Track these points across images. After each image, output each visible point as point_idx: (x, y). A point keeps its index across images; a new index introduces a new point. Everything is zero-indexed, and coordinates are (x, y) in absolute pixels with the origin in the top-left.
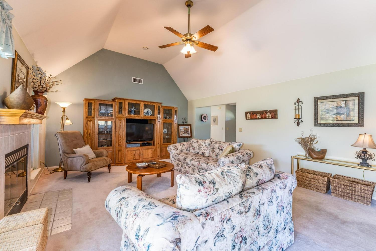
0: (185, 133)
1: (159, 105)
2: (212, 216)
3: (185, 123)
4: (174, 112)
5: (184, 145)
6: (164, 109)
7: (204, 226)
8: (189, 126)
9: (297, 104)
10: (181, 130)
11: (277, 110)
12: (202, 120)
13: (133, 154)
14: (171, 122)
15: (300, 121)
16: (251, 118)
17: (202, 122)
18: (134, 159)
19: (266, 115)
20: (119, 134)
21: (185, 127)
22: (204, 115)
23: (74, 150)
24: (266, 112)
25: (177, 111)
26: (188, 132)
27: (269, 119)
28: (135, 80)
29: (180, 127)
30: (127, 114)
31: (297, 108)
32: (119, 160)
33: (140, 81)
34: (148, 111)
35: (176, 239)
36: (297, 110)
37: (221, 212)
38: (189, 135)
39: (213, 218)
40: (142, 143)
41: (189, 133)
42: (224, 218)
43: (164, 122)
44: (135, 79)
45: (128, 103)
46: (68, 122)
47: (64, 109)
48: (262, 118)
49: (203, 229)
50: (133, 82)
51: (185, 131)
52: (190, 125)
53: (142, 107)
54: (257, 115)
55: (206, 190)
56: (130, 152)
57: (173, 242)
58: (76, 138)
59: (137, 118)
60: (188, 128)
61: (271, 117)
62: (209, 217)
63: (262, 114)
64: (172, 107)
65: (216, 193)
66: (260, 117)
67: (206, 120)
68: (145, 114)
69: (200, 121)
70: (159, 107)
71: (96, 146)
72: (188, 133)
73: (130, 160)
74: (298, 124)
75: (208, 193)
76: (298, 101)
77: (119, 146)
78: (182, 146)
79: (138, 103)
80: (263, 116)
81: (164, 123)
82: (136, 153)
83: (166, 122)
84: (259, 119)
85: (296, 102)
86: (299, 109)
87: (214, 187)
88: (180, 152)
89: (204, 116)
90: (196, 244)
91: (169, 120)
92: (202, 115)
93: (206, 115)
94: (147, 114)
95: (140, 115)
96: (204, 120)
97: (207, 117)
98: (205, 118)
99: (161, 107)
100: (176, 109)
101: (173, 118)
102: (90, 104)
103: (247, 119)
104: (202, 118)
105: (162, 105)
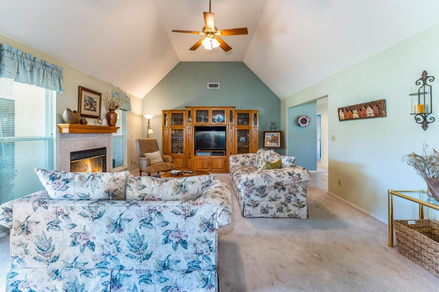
0: (272, 142)
1: (231, 110)
2: (47, 205)
3: (273, 130)
4: (252, 116)
5: (248, 157)
6: (238, 114)
7: (36, 210)
8: (279, 134)
9: (422, 82)
10: (267, 138)
11: (384, 101)
12: (299, 125)
13: (202, 163)
14: (247, 128)
15: (428, 119)
16: (345, 117)
17: (299, 128)
18: (203, 169)
19: (366, 111)
20: (189, 142)
21: (273, 135)
22: (303, 117)
23: (144, 154)
24: (366, 105)
25: (257, 115)
26: (277, 141)
27: (370, 117)
28: (211, 86)
29: (267, 134)
30: (195, 122)
31: (422, 91)
32: (189, 167)
33: (216, 86)
34: (219, 118)
35: (7, 208)
36: (422, 96)
37: (57, 205)
38: (277, 145)
39: (47, 207)
40: (212, 152)
41: (278, 143)
42: (60, 212)
43: (239, 128)
44: (210, 84)
45: (195, 111)
46: (150, 131)
47: (149, 120)
48: (360, 118)
49: (34, 212)
50: (208, 88)
51: (272, 140)
52: (281, 132)
53: (210, 113)
54: (352, 112)
55: (54, 185)
56: (198, 160)
57: (3, 209)
58: (151, 144)
59: (205, 125)
60: (277, 136)
61: (374, 114)
62: (44, 205)
63: (359, 110)
64: (249, 110)
65: (64, 190)
66: (357, 116)
67: (307, 124)
68: (215, 121)
69: (296, 126)
70: (231, 112)
71: (170, 152)
72: (276, 143)
73: (199, 169)
74: (425, 125)
75: (55, 188)
76: (425, 77)
77: (189, 154)
78: (244, 157)
79: (207, 109)
80: (362, 113)
81: (238, 130)
82: (204, 162)
83: (241, 129)
84: (356, 119)
85: (420, 79)
86: (426, 93)
87: (64, 185)
88: (240, 164)
89: (302, 119)
90: (27, 220)
91: (245, 126)
92: (299, 118)
93: (305, 117)
94: (218, 120)
95: (208, 122)
96: (301, 125)
97: (308, 120)
98: (304, 121)
99: (233, 111)
100: (255, 113)
101: (250, 123)
102: (165, 115)
103: (340, 120)
104: (300, 122)
105: (236, 109)
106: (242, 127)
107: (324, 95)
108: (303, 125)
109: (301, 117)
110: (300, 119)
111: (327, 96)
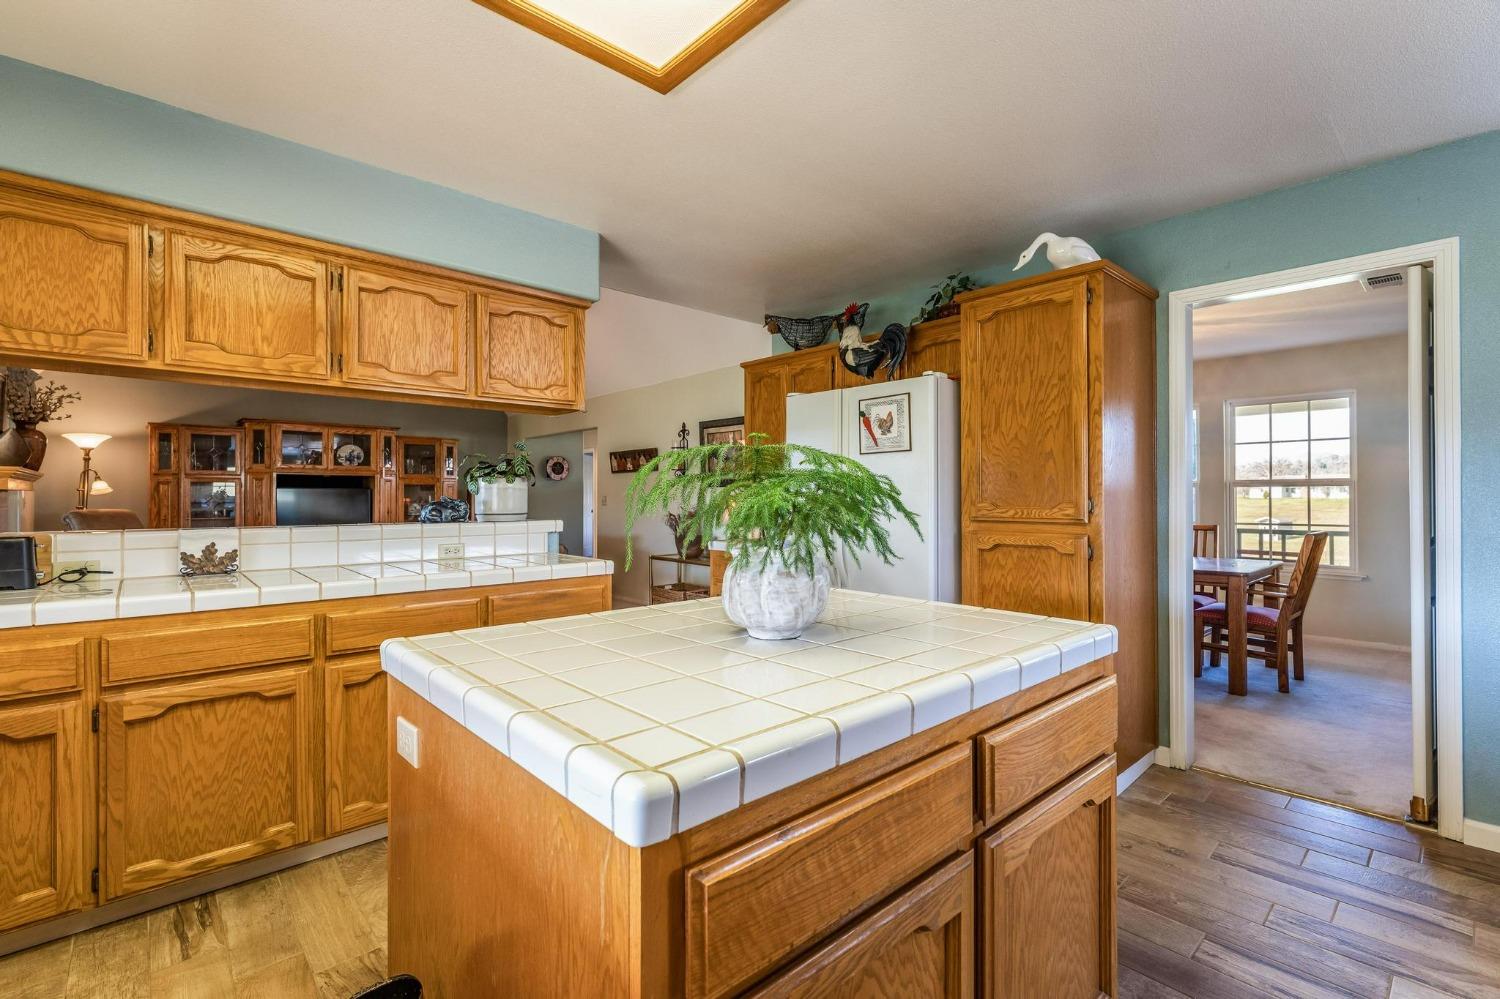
1: (388, 435)
4: (440, 452)
6: (405, 444)
11: (657, 449)
12: (548, 476)
14: (430, 482)
16: (618, 468)
17: (548, 482)
19: (639, 461)
22: (555, 460)
25: (455, 448)
30: (280, 463)
31: (682, 444)
34: (351, 453)
43: (407, 482)
45: (281, 432)
46: (99, 487)
47: (87, 452)
48: (634, 469)
53: (328, 441)
54: (627, 462)
59: (313, 473)
63: (633, 459)
64: (433, 438)
66: (631, 467)
67: (564, 475)
68: (342, 462)
69: (541, 478)
70: (387, 439)
76: (684, 429)
79: (318, 430)
80: (636, 463)
81: (405, 486)
83: (413, 482)
84: (630, 471)
85: (681, 431)
86: (685, 448)
89: (555, 464)
91: (423, 476)
92: (548, 461)
93: (561, 461)
94: (350, 459)
95: (321, 464)
96: (553, 475)
97: (566, 466)
98: (558, 468)
99: (394, 439)
100: (450, 445)
101: (437, 470)
102: (164, 438)
103: (613, 472)
104: (549, 470)
105: (401, 433)
106: (416, 480)
107: (592, 426)
108: (557, 477)
109: (552, 458)
110: (551, 463)
111: (596, 428)
